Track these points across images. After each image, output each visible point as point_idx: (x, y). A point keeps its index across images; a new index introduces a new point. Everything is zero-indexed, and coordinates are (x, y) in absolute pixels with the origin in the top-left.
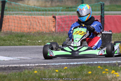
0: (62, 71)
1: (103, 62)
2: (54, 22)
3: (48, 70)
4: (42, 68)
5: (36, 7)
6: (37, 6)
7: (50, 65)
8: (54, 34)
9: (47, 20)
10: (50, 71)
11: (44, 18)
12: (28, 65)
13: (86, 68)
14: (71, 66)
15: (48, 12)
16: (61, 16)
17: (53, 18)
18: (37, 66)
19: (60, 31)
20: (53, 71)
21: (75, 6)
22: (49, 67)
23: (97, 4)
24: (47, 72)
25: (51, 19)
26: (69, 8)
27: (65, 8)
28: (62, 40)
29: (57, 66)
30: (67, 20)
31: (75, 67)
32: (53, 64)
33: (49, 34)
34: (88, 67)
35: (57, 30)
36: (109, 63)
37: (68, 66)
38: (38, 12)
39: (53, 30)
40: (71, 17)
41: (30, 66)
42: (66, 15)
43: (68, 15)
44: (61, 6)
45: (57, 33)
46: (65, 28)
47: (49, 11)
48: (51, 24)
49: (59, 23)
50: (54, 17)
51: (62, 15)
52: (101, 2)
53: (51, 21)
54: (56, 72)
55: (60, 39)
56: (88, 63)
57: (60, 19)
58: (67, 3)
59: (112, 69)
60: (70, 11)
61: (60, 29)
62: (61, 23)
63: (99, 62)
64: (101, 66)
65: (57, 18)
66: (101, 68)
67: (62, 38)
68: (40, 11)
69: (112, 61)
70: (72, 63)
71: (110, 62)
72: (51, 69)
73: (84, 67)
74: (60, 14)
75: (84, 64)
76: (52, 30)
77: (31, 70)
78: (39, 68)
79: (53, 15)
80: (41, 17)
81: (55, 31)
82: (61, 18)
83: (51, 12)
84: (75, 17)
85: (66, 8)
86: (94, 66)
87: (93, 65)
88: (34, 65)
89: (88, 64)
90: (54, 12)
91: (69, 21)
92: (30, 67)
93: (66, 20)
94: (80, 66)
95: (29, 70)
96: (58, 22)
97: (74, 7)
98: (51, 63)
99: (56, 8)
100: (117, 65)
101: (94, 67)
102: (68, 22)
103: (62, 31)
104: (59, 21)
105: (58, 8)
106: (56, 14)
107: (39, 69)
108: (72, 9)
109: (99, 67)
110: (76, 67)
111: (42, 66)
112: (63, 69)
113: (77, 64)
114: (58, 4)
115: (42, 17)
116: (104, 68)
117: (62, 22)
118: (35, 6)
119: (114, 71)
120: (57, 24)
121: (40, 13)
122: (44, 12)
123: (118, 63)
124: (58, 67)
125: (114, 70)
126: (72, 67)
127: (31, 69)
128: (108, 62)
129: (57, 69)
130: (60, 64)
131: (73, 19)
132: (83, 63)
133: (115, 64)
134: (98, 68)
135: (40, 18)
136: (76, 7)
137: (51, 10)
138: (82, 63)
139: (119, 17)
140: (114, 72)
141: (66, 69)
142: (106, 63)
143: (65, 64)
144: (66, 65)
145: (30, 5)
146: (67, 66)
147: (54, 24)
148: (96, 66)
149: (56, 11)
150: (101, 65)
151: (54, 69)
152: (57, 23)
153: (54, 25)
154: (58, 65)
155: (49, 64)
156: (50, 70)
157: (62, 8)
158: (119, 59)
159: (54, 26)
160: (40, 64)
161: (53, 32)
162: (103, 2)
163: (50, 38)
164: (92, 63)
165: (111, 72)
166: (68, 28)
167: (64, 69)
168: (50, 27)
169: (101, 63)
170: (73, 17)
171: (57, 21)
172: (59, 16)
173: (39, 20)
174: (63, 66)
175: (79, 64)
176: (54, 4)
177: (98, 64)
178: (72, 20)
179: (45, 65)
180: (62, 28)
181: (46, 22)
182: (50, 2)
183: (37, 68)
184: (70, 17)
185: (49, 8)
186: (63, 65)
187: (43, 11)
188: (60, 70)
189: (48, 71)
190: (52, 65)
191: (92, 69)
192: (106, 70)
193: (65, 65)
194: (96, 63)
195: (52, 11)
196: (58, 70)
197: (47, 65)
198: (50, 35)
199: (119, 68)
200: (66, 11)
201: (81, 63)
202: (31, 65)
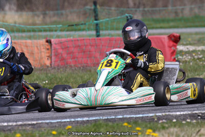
0: (63, 132)
1: (132, 116)
2: (48, 49)
3: (39, 131)
4: (28, 128)
5: (17, 25)
6: (19, 24)
7: (42, 123)
8: (49, 70)
9: (37, 47)
10: (43, 133)
11: (32, 43)
12: (5, 124)
13: (103, 127)
14: (78, 124)
15: (37, 34)
16: (60, 39)
17: (47, 43)
18: (21, 125)
19: (58, 66)
20: (47, 133)
21: (83, 22)
22: (40, 127)
23: (120, 18)
24: (37, 135)
25: (43, 45)
26: (73, 25)
27: (67, 26)
28: (63, 81)
29: (54, 125)
30: (71, 46)
31: (85, 125)
32: (48, 121)
33: (41, 70)
34: (106, 125)
35: (53, 63)
36: (143, 117)
37: (74, 125)
38: (20, 34)
39: (48, 63)
40: (78, 40)
41: (8, 126)
42: (69, 38)
43: (72, 38)
44: (59, 23)
45: (54, 68)
46: (67, 59)
47: (40, 31)
48: (43, 53)
49: (57, 52)
50: (49, 42)
51: (62, 37)
52: (127, 15)
53: (43, 49)
54: (54, 135)
55: (60, 79)
56: (106, 118)
57: (58, 44)
58: (69, 18)
59: (147, 128)
60: (75, 30)
61: (59, 62)
62: (61, 51)
63: (125, 116)
64: (129, 123)
65: (52, 43)
66: (129, 126)
67: (62, 76)
68: (23, 31)
69: (148, 114)
70: (79, 119)
71: (144, 115)
72: (45, 130)
73: (100, 124)
74: (58, 37)
75: (100, 120)
76: (45, 64)
77: (11, 132)
78: (24, 128)
79: (47, 38)
80: (26, 43)
81: (51, 65)
82: (60, 43)
83: (43, 34)
84: (84, 40)
85: (69, 26)
86: (117, 122)
87: (115, 121)
88: (14, 124)
89: (108, 119)
90: (48, 33)
91: (73, 47)
92: (9, 128)
93: (69, 46)
94: (93, 124)
95: (7, 132)
96: (55, 49)
97: (82, 24)
98: (44, 120)
99: (52, 26)
100: (156, 120)
101: (117, 125)
102: (73, 50)
103: (62, 65)
104: (57, 47)
105: (55, 26)
106: (52, 36)
107: (24, 130)
108: (79, 27)
109: (126, 124)
110: (87, 126)
111: (29, 125)
112: (65, 129)
113: (88, 120)
114: (55, 19)
115: (29, 41)
116: (134, 125)
117: (62, 49)
118: (15, 23)
119: (150, 131)
120: (53, 54)
121: (24, 34)
122: (32, 34)
123: (156, 116)
124: (56, 126)
125: (150, 128)
126: (80, 125)
127: (10, 130)
128: (141, 116)
129: (54, 130)
130: (59, 121)
131: (80, 44)
132: (99, 118)
133: (152, 119)
134: (125, 126)
135: (24, 44)
136: (85, 24)
137: (43, 29)
138: (97, 118)
139: (157, 38)
140: (150, 133)
141: (69, 129)
142: (138, 117)
143: (68, 120)
144: (71, 121)
145: (6, 22)
146: (72, 123)
147: (49, 53)
148: (121, 122)
149: (51, 30)
150: (128, 120)
151: (49, 130)
152: (53, 51)
153: (48, 55)
154: (56, 123)
155: (40, 122)
156: (42, 131)
157: (61, 26)
158: (158, 110)
159: (49, 57)
160: (25, 123)
161: (48, 67)
162: (130, 15)
163: (43, 76)
164: (114, 117)
165: (146, 132)
166: (72, 59)
167: (67, 128)
168: (41, 58)
169: (129, 118)
170: (81, 40)
171: (54, 47)
172: (57, 39)
173: (22, 47)
174: (65, 124)
175: (91, 120)
176: (48, 20)
177: (123, 120)
178: (79, 46)
179: (35, 122)
180: (63, 59)
181: (36, 51)
182: (42, 16)
183: (20, 128)
184: (75, 41)
185: (40, 27)
186: (65, 122)
187: (29, 31)
188: (59, 131)
189: (38, 133)
190: (46, 123)
191: (114, 128)
192: (138, 129)
193: (68, 122)
194: (121, 117)
195: (45, 31)
196: (56, 131)
197: (37, 124)
198: (42, 72)
199: (159, 125)
200: (67, 31)
201: (94, 118)
202: (10, 124)
